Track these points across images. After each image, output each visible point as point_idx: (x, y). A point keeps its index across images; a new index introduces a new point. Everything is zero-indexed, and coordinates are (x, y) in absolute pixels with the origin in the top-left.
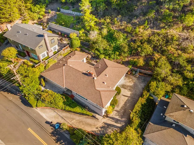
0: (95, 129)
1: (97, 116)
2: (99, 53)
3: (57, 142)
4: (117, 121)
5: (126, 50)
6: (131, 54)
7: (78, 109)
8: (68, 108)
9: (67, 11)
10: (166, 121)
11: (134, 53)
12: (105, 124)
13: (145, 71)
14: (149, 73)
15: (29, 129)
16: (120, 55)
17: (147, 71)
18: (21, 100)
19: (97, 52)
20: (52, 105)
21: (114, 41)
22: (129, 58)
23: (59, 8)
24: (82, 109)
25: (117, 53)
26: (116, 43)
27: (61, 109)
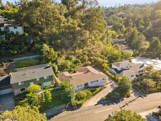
0: (111, 90)
2: (69, 69)
3: (109, 105)
4: (111, 82)
8: (94, 93)
10: (120, 71)
11: (83, 61)
12: (110, 86)
15: (96, 112)
20: (88, 97)
22: (83, 64)
25: (77, 64)
26: (72, 61)
27: (92, 96)
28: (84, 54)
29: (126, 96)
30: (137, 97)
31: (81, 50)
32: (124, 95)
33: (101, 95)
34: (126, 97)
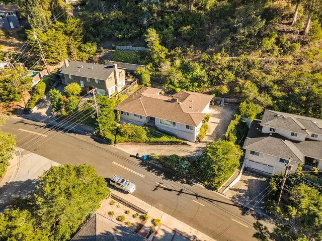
1: (188, 143)
2: (173, 87)
3: (149, 171)
5: (206, 79)
6: (212, 84)
7: (165, 138)
8: (152, 139)
9: (125, 47)
10: (263, 133)
11: (215, 82)
12: (199, 147)
13: (231, 100)
14: (235, 101)
15: (114, 163)
16: (199, 86)
17: (233, 99)
18: (93, 140)
19: (171, 86)
20: (134, 139)
21: (190, 72)
22: (211, 89)
23: (114, 46)
24: (170, 138)
25: (196, 84)
26: (192, 74)
27: (145, 142)
28: (230, 68)
29: (206, 183)
30: (232, 203)
31: (227, 58)
32: (205, 180)
33: (161, 150)
34: (206, 186)
